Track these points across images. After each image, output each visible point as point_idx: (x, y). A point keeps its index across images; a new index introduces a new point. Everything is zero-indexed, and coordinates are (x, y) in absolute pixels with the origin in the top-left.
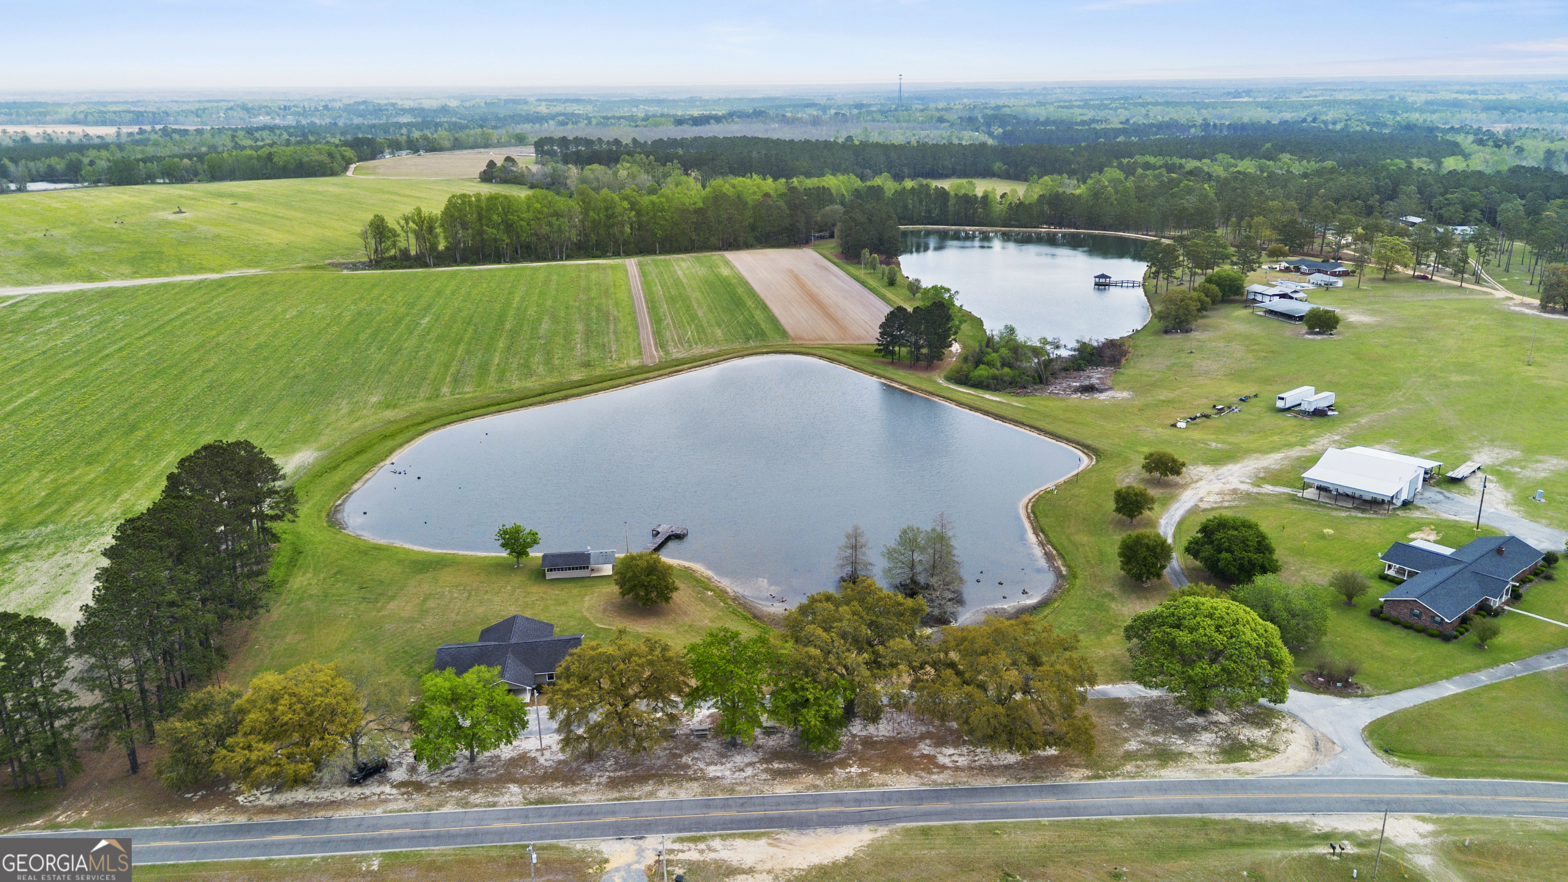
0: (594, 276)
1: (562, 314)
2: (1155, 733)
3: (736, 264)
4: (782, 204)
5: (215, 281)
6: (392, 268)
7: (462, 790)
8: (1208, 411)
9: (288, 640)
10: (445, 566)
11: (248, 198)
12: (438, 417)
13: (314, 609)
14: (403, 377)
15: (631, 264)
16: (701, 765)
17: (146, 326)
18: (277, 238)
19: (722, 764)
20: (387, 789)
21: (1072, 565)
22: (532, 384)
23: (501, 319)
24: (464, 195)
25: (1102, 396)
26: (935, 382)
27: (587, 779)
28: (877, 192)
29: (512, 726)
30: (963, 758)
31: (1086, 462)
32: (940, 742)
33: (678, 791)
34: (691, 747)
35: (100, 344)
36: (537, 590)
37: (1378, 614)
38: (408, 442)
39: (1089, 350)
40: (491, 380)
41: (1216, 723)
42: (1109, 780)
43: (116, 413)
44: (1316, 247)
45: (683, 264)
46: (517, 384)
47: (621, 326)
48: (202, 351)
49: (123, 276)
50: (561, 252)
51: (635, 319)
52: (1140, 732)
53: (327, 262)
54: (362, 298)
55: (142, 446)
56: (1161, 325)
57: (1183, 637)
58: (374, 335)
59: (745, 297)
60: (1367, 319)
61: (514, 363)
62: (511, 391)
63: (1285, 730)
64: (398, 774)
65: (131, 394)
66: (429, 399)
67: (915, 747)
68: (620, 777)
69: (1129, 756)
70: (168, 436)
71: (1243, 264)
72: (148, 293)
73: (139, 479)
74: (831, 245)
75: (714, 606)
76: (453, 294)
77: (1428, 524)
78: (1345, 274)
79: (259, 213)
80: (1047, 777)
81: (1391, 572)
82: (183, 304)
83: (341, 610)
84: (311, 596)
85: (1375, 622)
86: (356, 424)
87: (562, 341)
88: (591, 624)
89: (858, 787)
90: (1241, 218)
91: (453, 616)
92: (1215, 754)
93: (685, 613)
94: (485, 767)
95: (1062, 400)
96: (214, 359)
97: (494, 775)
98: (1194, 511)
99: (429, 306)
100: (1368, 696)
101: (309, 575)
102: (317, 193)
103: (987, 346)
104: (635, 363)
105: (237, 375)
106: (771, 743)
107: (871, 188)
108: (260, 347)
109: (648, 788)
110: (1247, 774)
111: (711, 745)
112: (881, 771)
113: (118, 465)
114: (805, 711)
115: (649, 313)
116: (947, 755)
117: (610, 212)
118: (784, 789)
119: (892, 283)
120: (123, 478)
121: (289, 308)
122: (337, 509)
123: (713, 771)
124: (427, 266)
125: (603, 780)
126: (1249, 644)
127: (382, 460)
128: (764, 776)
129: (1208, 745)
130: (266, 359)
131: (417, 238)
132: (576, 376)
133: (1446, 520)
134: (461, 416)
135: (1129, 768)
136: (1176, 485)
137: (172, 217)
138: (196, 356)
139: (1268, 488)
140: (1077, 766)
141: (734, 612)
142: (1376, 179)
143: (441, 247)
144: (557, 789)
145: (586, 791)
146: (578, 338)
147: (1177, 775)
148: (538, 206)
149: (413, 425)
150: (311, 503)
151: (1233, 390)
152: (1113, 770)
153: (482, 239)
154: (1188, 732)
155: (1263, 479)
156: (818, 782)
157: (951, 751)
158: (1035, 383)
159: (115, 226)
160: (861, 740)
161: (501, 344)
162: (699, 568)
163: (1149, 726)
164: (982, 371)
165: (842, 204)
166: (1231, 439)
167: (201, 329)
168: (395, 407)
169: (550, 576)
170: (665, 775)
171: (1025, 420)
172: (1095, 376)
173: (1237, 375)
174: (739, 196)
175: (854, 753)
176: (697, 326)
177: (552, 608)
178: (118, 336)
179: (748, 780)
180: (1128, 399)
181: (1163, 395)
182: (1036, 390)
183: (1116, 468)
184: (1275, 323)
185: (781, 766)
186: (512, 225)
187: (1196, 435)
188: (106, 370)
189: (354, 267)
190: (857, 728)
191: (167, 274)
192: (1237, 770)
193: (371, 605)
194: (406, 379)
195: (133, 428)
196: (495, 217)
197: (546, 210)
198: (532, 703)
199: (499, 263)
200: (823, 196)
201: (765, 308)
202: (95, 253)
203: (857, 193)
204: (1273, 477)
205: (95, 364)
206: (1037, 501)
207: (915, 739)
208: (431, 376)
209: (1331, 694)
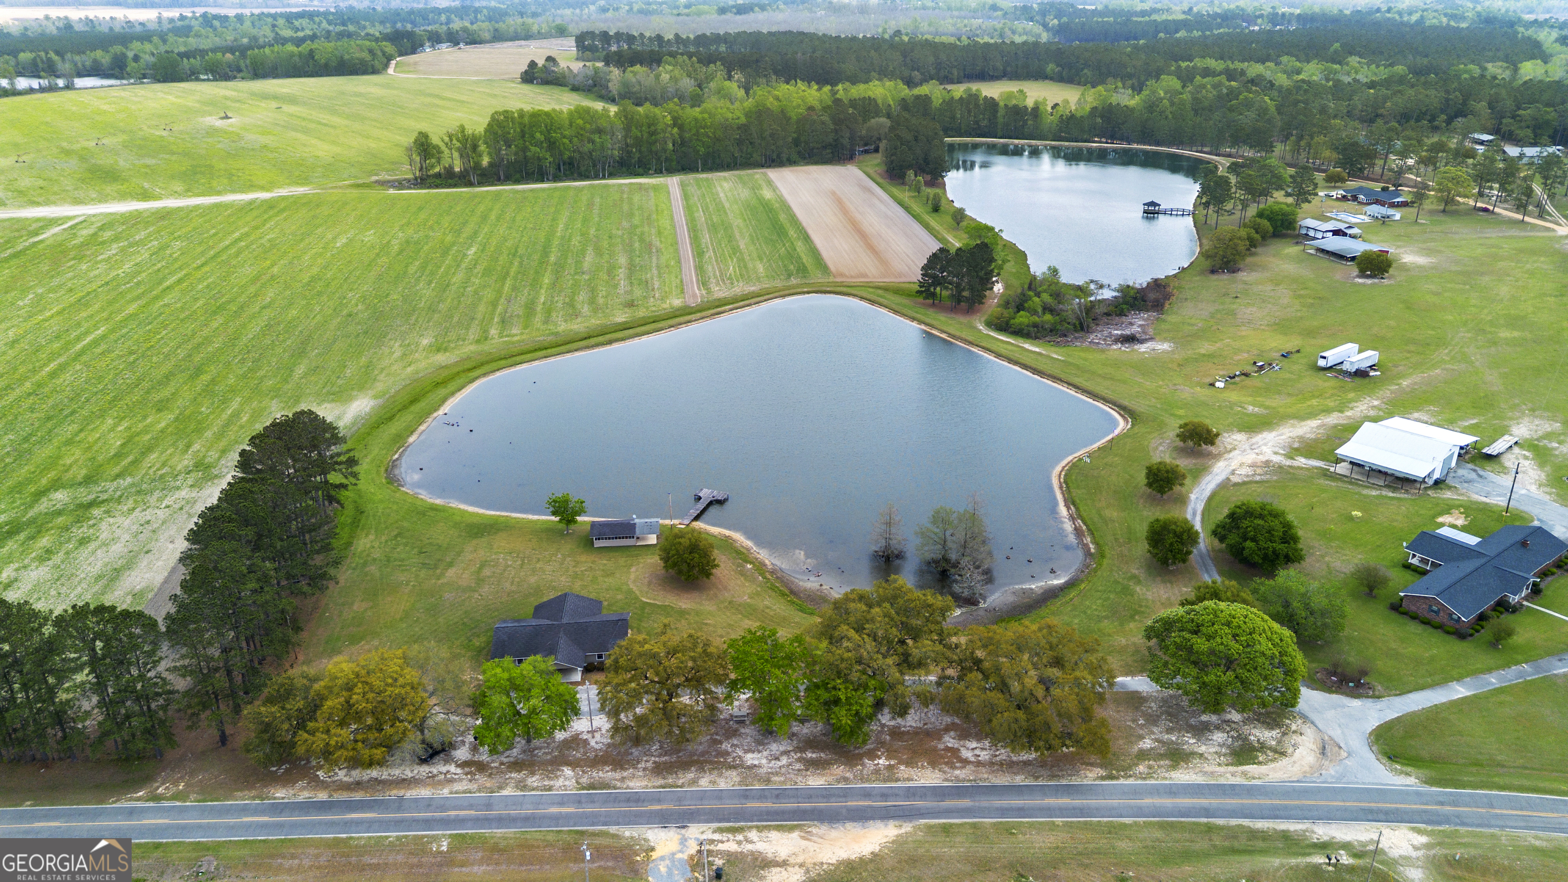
0: (636, 198)
1: (605, 244)
2: (1169, 731)
3: (779, 184)
4: (826, 118)
5: (266, 201)
6: (437, 187)
7: (520, 772)
8: (1249, 368)
9: (355, 608)
10: (498, 530)
11: (292, 100)
12: (487, 362)
13: (378, 574)
14: (452, 317)
15: (673, 182)
16: (740, 752)
17: (203, 253)
18: (322, 150)
19: (759, 752)
20: (452, 768)
21: (1101, 542)
22: (578, 326)
23: (546, 253)
24: (506, 112)
25: (1143, 348)
26: (975, 328)
27: (634, 764)
28: (925, 101)
29: (565, 714)
30: (985, 753)
31: (1122, 425)
32: (964, 735)
33: (718, 780)
34: (731, 733)
35: (161, 275)
36: (586, 560)
37: (1397, 607)
38: (459, 390)
39: (1132, 293)
40: (538, 320)
41: (1228, 722)
42: (1122, 781)
43: (181, 353)
44: (1378, 169)
45: (725, 185)
46: (564, 327)
47: (663, 260)
48: (258, 284)
49: (176, 194)
50: (604, 170)
51: (677, 251)
52: (1155, 729)
53: (374, 178)
54: (409, 223)
55: (208, 391)
56: (1207, 264)
57: (1200, 644)
58: (423, 268)
59: (787, 225)
60: (1421, 260)
61: (560, 301)
62: (557, 334)
63: (1294, 732)
64: (462, 754)
65: (194, 333)
66: (478, 342)
67: (940, 739)
68: (665, 763)
69: (1143, 755)
70: (232, 380)
71: (1298, 195)
72: (201, 216)
73: (207, 428)
74: (876, 161)
75: (753, 580)
76: (498, 219)
77: (1458, 507)
78: (1405, 204)
79: (304, 119)
80: (1063, 776)
81: (1415, 561)
82: (237, 229)
83: (402, 577)
84: (375, 560)
85: (1394, 615)
86: (409, 370)
87: (605, 277)
88: (637, 598)
89: (885, 781)
90: (1301, 138)
91: (507, 585)
92: (1225, 755)
93: (725, 588)
94: (540, 748)
95: (1103, 351)
96: (270, 294)
97: (549, 757)
98: (1225, 485)
99: (475, 233)
100: (1379, 697)
101: (371, 537)
102: (360, 95)
103: (1030, 288)
104: (677, 302)
105: (294, 312)
106: (805, 731)
107: (918, 97)
108: (313, 279)
109: (691, 776)
110: (1254, 778)
111: (749, 731)
112: (908, 764)
113: (187, 412)
114: (836, 709)
115: (691, 244)
116: (972, 749)
117: (653, 128)
118: (816, 781)
119: (936, 209)
120: (193, 426)
121: (339, 234)
122: (394, 464)
123: (750, 759)
124: (470, 184)
125: (649, 765)
126: (1263, 654)
127: (436, 410)
128: (798, 766)
129: (1219, 745)
130: (320, 294)
131: (461, 156)
132: (621, 317)
133: (1477, 503)
134: (510, 361)
135: (1141, 768)
136: (1209, 455)
137: (219, 123)
138: (252, 289)
139: (1301, 461)
140: (1092, 765)
141: (773, 588)
142: (1447, 92)
143: (485, 161)
144: (606, 774)
145: (634, 776)
146: (621, 273)
147: (1187, 777)
148: (580, 122)
149: (464, 371)
150: (370, 457)
151: (1277, 343)
152: (1127, 770)
153: (525, 157)
154: (1201, 731)
155: (1297, 450)
156: (848, 775)
157: (974, 744)
158: (1076, 331)
159: (164, 133)
160: (889, 730)
161: (546, 280)
162: (738, 537)
163: (1164, 723)
164: (1023, 318)
165: (889, 116)
166: (1268, 403)
167: (255, 258)
168: (446, 350)
169: (598, 544)
170: (706, 762)
171: (1062, 376)
172: (1137, 323)
173: (1282, 326)
174: (782, 111)
175: (882, 744)
176: (739, 260)
177: (600, 579)
178: (176, 266)
179: (783, 770)
180: (1167, 352)
181: (1205, 347)
182: (1076, 338)
183: (1149, 433)
184: (1325, 263)
185: (814, 756)
186: (554, 143)
187: (1233, 396)
188: (167, 305)
189: (399, 185)
190: (885, 718)
191: (219, 193)
192: (1244, 774)
193: (431, 572)
194: (455, 319)
195: (198, 371)
196: (538, 135)
197: (588, 126)
198: (582, 683)
199: (542, 181)
200: (868, 107)
201: (807, 238)
202: (148, 166)
203: (904, 104)
204: (1307, 448)
205: (157, 298)
206: (1071, 468)
207: (940, 730)
208: (479, 316)
209: (1342, 694)
